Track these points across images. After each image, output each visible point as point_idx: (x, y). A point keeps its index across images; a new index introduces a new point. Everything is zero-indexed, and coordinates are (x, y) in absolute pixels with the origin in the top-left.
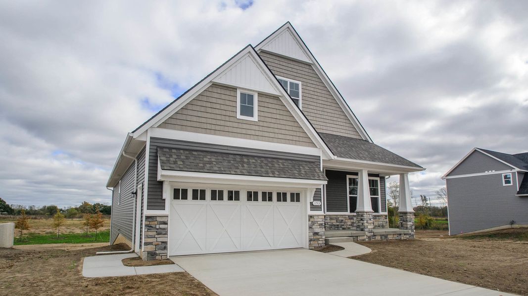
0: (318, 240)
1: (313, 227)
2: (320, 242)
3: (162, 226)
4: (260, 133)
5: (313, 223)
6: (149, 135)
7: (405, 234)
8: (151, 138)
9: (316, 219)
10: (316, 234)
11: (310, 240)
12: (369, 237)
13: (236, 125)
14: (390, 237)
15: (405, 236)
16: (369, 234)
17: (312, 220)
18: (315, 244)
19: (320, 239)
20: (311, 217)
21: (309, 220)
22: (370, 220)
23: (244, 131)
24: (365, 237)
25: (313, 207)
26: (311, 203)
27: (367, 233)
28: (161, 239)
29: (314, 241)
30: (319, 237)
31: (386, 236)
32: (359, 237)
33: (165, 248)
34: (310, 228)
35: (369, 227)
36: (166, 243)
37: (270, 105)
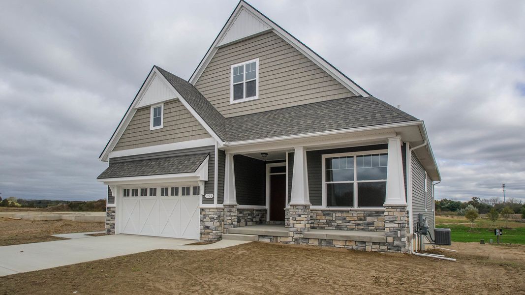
0: (208, 233)
1: (205, 220)
2: (210, 236)
3: (113, 214)
4: (164, 138)
5: (205, 216)
6: (109, 157)
7: (374, 243)
8: (110, 159)
9: (207, 212)
10: (207, 227)
11: (201, 234)
12: (296, 240)
13: (150, 136)
14: (339, 244)
15: (374, 247)
16: (296, 236)
17: (203, 213)
18: (206, 238)
19: (211, 234)
20: (202, 210)
21: (201, 214)
22: (300, 216)
23: (154, 139)
24: (290, 239)
25: (205, 201)
26: (203, 196)
27: (292, 234)
28: (113, 222)
29: (204, 234)
30: (209, 231)
31: (329, 242)
32: (279, 238)
33: (114, 228)
34: (201, 221)
35: (298, 226)
36: (114, 224)
37: (172, 110)
